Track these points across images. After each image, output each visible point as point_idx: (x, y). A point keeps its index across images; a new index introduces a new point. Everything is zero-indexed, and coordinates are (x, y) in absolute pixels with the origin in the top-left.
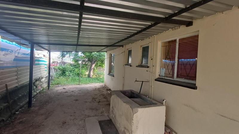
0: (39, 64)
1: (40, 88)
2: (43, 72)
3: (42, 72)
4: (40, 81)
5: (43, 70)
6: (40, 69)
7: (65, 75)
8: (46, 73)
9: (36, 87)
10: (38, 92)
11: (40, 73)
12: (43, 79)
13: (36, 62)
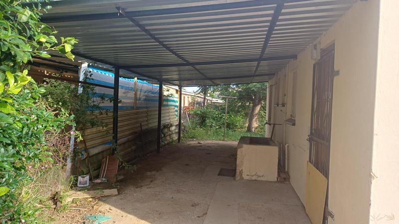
0: (167, 105)
1: (168, 138)
2: (173, 117)
3: (171, 117)
4: (169, 129)
5: (174, 113)
6: (169, 112)
7: (205, 126)
8: (176, 119)
9: (164, 135)
10: (166, 142)
11: (168, 118)
12: (173, 128)
13: (165, 103)
